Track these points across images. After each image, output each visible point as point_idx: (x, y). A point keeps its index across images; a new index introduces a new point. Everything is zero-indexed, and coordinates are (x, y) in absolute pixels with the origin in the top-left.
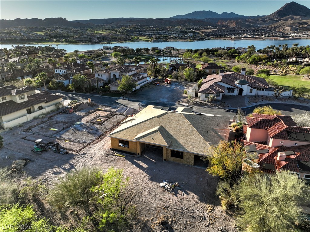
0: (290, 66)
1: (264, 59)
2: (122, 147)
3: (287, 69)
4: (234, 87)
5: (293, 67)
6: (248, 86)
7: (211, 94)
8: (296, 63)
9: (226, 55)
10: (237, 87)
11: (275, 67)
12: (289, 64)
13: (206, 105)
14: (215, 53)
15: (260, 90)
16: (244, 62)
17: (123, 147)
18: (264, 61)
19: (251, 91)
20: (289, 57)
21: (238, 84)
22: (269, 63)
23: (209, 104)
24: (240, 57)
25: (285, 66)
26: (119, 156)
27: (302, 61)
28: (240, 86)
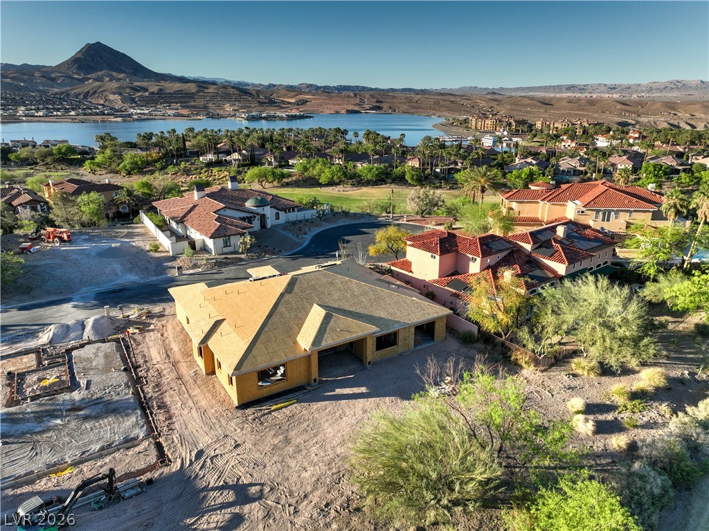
0: (215, 170)
1: (156, 161)
2: (266, 387)
3: (211, 176)
4: (252, 215)
5: (221, 171)
6: (271, 207)
7: (235, 235)
8: (219, 163)
9: (49, 160)
10: (258, 214)
11: (188, 175)
12: (209, 167)
13: (241, 260)
14: (12, 156)
15: (289, 211)
16: (110, 172)
17: (270, 386)
18: (158, 165)
19: (277, 217)
20: (198, 154)
21: (257, 207)
22: (171, 169)
23: (243, 256)
24: (96, 160)
25: (206, 172)
26: (286, 407)
27: (228, 158)
28: (260, 210)
